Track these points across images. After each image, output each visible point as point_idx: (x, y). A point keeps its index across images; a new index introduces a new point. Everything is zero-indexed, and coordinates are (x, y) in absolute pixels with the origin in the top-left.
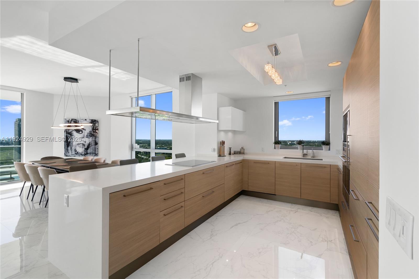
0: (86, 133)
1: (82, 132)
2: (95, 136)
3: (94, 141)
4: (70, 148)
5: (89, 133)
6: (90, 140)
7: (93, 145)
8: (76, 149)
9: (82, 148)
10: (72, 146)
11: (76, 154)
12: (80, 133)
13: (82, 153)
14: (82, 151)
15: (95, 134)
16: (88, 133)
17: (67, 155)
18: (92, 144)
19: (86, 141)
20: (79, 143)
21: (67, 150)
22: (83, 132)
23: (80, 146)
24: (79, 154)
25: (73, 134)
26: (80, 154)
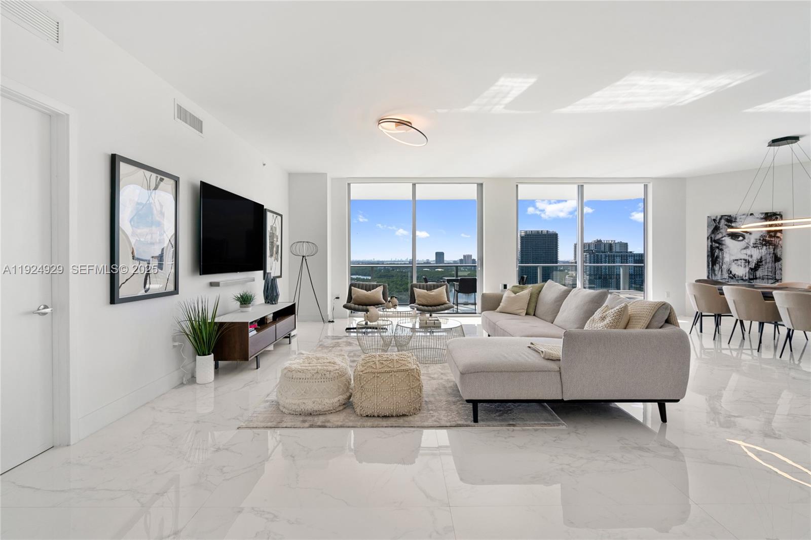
0: (752, 240)
1: (744, 238)
2: (775, 245)
3: (771, 255)
4: (718, 267)
5: (760, 240)
6: (762, 252)
7: (769, 263)
8: (731, 270)
9: (743, 268)
10: (722, 263)
11: (732, 278)
12: (739, 239)
13: (744, 276)
14: (744, 273)
15: (773, 240)
16: (756, 239)
17: (713, 279)
18: (768, 261)
19: (752, 254)
20: (736, 259)
21: (713, 270)
22: (746, 237)
23: (740, 263)
24: (737, 278)
25: (723, 243)
26: (739, 279)
